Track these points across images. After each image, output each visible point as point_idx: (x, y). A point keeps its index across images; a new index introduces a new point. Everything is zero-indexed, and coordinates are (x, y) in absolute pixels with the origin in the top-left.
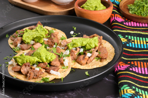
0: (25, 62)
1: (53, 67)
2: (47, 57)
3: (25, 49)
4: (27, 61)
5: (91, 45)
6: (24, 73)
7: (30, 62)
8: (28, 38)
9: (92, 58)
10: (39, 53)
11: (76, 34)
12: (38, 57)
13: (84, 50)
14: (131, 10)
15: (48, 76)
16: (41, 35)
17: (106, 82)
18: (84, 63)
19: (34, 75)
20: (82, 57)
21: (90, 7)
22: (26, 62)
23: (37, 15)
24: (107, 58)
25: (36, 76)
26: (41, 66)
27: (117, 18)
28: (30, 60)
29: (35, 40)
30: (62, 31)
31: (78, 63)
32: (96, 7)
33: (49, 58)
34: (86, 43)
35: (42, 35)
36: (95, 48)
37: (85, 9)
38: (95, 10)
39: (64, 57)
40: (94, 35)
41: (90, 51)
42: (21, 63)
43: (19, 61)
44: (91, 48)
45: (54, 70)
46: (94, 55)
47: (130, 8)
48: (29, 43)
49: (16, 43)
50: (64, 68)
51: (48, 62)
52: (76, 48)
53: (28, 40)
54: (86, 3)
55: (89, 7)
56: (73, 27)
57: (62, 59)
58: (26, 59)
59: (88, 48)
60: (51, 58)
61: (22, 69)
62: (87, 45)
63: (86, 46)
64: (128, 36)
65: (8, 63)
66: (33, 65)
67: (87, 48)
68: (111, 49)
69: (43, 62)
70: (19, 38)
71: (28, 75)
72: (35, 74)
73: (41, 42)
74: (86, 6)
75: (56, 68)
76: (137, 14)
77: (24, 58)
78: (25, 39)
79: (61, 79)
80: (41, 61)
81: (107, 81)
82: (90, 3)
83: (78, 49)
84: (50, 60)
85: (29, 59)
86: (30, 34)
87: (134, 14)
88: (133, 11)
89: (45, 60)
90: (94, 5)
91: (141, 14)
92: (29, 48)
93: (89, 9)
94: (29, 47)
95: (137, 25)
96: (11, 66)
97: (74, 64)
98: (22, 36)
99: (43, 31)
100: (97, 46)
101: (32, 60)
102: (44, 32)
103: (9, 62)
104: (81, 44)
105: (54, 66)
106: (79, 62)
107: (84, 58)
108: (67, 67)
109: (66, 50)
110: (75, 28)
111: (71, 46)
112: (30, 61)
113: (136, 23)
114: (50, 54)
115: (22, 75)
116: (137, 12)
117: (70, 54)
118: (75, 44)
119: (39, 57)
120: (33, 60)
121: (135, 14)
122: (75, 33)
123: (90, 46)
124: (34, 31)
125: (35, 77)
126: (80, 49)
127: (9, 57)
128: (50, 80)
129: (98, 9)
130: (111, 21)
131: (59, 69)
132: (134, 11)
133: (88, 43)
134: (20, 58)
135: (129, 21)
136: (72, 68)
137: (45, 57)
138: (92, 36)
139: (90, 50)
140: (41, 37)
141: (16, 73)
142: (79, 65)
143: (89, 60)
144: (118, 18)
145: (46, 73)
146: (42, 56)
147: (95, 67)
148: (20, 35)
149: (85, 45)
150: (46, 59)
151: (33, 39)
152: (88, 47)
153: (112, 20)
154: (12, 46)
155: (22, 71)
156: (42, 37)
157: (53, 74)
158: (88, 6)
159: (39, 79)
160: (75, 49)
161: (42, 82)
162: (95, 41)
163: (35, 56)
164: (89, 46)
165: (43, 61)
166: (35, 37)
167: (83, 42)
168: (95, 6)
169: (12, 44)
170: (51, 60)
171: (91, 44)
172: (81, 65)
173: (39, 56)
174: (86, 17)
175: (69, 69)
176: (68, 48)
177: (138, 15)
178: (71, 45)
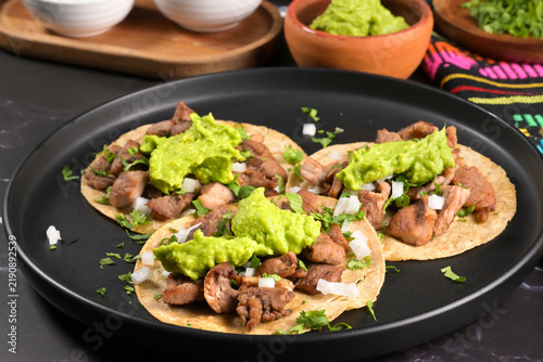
0: (212, 263)
1: (319, 267)
2: (291, 233)
3: (169, 213)
4: (220, 257)
5: (432, 164)
6: (217, 308)
7: (230, 261)
8: (172, 172)
9: (449, 214)
10: (260, 222)
11: (330, 134)
12: (254, 238)
13: (405, 188)
14: (487, 20)
15: (313, 305)
16: (223, 151)
17: (528, 298)
18: (424, 236)
19: (264, 310)
20: (408, 213)
21: (352, 23)
22: (216, 264)
23: (130, 82)
24: (498, 208)
25: (272, 310)
26: (276, 271)
27: (450, 56)
28: (231, 251)
29: (200, 173)
30: (273, 128)
31: (399, 239)
32: (372, 23)
33: (300, 237)
34: (412, 159)
35: (228, 152)
36: (444, 174)
37: (333, 33)
38: (369, 34)
39: (342, 222)
40: (416, 125)
41: (433, 187)
42: (194, 270)
43: (185, 264)
44: (430, 175)
45: (327, 277)
46: (457, 202)
47: (479, 14)
48: (179, 190)
49: (128, 194)
50: (360, 265)
51: (298, 251)
52: (374, 182)
53: (175, 180)
54: (327, 11)
55: (349, 25)
56: (305, 110)
57: (338, 231)
58: (213, 252)
59: (419, 176)
60: (309, 235)
61: (206, 291)
62: (418, 166)
63: (411, 169)
64: (523, 118)
65: (130, 279)
66: (242, 269)
67: (416, 178)
68: (490, 170)
69: (278, 254)
70: (137, 176)
71: (241, 309)
72: (268, 303)
73: (225, 181)
74: (335, 24)
75: (331, 269)
76: (512, 31)
77: (205, 246)
78: (164, 175)
79: (366, 308)
80: (271, 252)
81: (527, 290)
82: (347, 10)
83: (386, 187)
84: (304, 242)
85: (227, 248)
86: (175, 154)
87: (501, 33)
88: (496, 24)
89: (284, 246)
90: (366, 18)
91: (532, 29)
92: (185, 210)
93: (349, 32)
94: (183, 205)
95: (527, 74)
96: (146, 288)
97: (386, 245)
98: (144, 167)
99: (221, 134)
100: (451, 167)
101: (238, 252)
102: (226, 138)
103: (134, 275)
104: (392, 165)
105: (323, 263)
106: (402, 235)
107: (420, 217)
108: (366, 260)
109: (338, 197)
110: (314, 113)
111: (357, 180)
112: (230, 257)
113: (523, 68)
114: (298, 219)
115: (211, 317)
116: (512, 25)
117: (361, 209)
118: (370, 168)
119: (261, 237)
120: (242, 251)
121: (506, 32)
122: (321, 132)
123: (429, 169)
124: (189, 141)
125: (267, 316)
126: (391, 185)
127: (118, 256)
128: (331, 320)
129: (384, 31)
130: (434, 70)
131: (341, 273)
132: (501, 23)
133: (417, 159)
134: (188, 252)
135: (491, 62)
136: (388, 263)
137: (284, 235)
138: (409, 130)
139: (430, 182)
140: (224, 160)
141: (180, 312)
142: (407, 247)
143: (441, 222)
144: (453, 55)
145: (298, 297)
146: (272, 231)
147: (469, 245)
148: (129, 162)
149: (408, 167)
150: (290, 240)
151: (190, 172)
152: (420, 173)
153: (435, 67)
154: (111, 213)
155: (209, 298)
156: (228, 157)
157: (330, 295)
158: (343, 21)
159: (281, 320)
160: (370, 187)
161: (301, 330)
162: (440, 148)
163: (242, 233)
164: (424, 168)
165: (279, 248)
166: (200, 161)
167: (398, 158)
168: (369, 18)
169: (106, 202)
170: (309, 241)
171: (433, 160)
172: (414, 245)
173: (260, 231)
174: (346, 65)
175: (379, 267)
176: (344, 188)
177: (520, 37)
178: (354, 173)
